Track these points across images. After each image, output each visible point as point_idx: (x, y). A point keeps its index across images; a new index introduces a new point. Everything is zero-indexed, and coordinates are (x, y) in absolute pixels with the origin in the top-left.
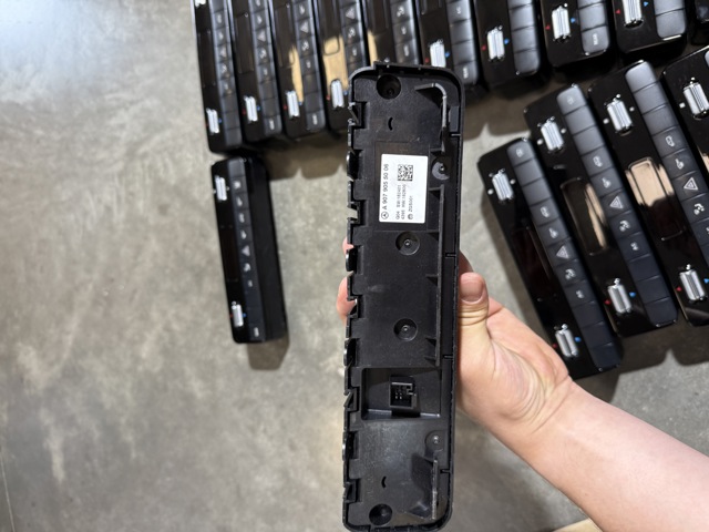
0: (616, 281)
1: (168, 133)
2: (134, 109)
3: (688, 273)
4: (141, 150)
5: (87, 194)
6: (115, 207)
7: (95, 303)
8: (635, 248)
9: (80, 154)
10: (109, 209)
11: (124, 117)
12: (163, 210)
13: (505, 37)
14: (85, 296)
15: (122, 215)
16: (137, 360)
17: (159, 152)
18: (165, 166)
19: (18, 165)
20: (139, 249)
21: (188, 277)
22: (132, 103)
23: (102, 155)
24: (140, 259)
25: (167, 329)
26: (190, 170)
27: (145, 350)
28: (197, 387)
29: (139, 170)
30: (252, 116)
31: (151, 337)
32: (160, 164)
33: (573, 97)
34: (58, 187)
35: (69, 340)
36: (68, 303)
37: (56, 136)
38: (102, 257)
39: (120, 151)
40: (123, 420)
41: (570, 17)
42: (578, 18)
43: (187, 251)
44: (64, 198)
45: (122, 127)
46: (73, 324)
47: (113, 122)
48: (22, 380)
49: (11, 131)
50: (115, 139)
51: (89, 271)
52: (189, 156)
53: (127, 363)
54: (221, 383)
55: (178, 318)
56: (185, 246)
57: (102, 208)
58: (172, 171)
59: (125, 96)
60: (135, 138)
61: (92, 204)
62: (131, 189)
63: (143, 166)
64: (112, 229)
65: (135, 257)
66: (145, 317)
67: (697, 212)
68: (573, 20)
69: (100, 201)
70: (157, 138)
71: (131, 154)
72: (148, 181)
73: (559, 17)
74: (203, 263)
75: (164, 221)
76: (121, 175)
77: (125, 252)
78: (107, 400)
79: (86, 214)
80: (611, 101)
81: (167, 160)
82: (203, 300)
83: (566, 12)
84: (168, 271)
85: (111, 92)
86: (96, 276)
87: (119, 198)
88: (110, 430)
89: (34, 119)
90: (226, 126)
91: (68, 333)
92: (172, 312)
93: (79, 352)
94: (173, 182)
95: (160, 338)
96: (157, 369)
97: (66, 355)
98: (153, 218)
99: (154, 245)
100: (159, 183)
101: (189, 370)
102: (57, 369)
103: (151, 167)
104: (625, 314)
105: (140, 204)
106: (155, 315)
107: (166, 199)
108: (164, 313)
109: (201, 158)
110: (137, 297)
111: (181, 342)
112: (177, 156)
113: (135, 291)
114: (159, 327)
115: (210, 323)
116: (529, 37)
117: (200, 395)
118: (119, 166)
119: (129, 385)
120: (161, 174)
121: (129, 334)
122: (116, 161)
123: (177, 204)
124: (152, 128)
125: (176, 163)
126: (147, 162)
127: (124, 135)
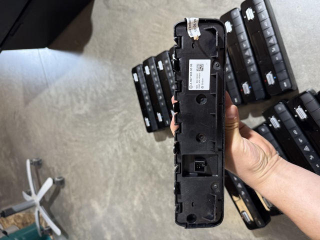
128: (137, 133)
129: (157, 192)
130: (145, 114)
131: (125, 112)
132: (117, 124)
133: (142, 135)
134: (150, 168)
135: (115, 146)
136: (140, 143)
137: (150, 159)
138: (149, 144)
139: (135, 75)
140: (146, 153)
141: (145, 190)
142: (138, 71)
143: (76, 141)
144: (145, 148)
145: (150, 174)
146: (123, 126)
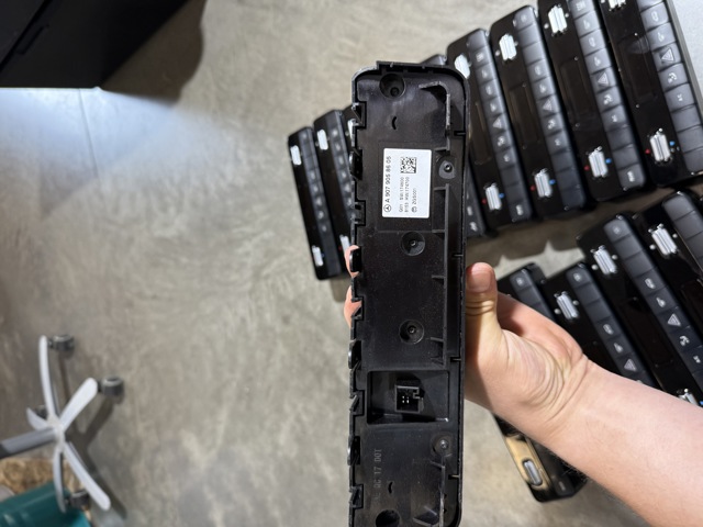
128: (293, 282)
129: (331, 416)
130: (314, 238)
131: (268, 234)
132: (250, 261)
133: (303, 288)
134: (318, 361)
135: (242, 311)
136: (297, 305)
137: (320, 341)
138: (319, 308)
139: (295, 150)
140: (312, 327)
141: (306, 410)
142: (302, 141)
143: (154, 297)
144: (309, 315)
145: (319, 375)
146: (262, 267)
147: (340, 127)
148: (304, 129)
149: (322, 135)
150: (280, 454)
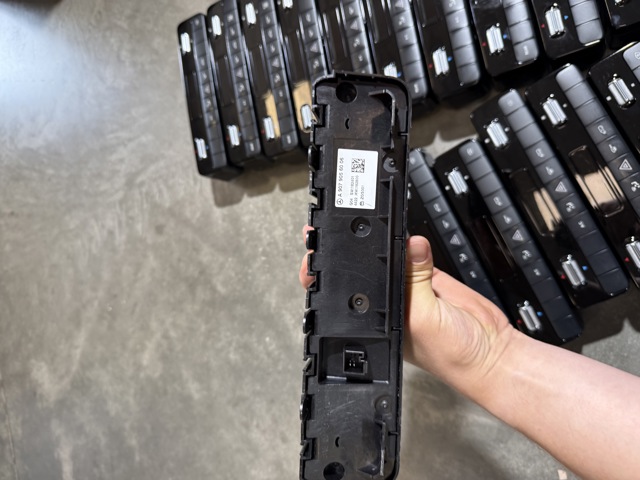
0: (569, 257)
1: (162, 163)
2: (131, 145)
3: (633, 244)
4: (139, 179)
5: (92, 222)
6: (117, 231)
7: (101, 317)
8: (583, 226)
9: (85, 188)
10: (111, 233)
11: (123, 152)
12: (159, 230)
13: (448, 55)
14: (91, 313)
15: (124, 237)
16: (139, 367)
17: (155, 180)
18: (160, 191)
19: (31, 200)
20: (138, 267)
21: (183, 287)
22: (130, 140)
23: (104, 186)
24: (140, 275)
25: (166, 336)
26: (182, 194)
27: (146, 358)
28: (194, 389)
29: (137, 196)
30: (235, 141)
31: (151, 345)
32: (155, 190)
33: (512, 100)
34: (67, 218)
35: (77, 353)
36: (76, 320)
37: (64, 174)
38: (106, 275)
39: (120, 181)
40: (127, 425)
41: (503, 33)
42: (510, 34)
43: (182, 265)
44: (72, 226)
45: (122, 161)
46: (81, 339)
47: (114, 157)
48: (35, 394)
49: (26, 173)
50: (115, 172)
51: (94, 289)
52: (181, 181)
53: (130, 372)
54: (215, 383)
55: (174, 325)
56: (179, 260)
57: (105, 233)
58: (166, 195)
59: (124, 135)
60: (134, 170)
61: (96, 229)
62: (131, 214)
63: (141, 193)
64: (114, 250)
65: (136, 274)
66: (145, 328)
67: (634, 189)
68: (505, 37)
69: (103, 226)
70: (152, 168)
71: (130, 183)
72: (145, 206)
73: (493, 35)
74: (196, 274)
75: (161, 239)
76: (121, 202)
77: (127, 269)
78: (113, 408)
79: (91, 239)
80: (546, 100)
81: (162, 186)
82: (197, 307)
83: (498, 31)
84: (165, 284)
85: (112, 132)
86: (101, 294)
87: (120, 223)
88: (116, 436)
89: (45, 160)
90: (213, 151)
91: (76, 347)
92: (169, 320)
93: (86, 365)
94: (167, 205)
95: (159, 345)
96: (157, 375)
97: (74, 368)
98: (151, 238)
99: (152, 261)
100: (155, 207)
101: (186, 374)
102: (66, 381)
103: (147, 194)
104: (580, 286)
105: (139, 227)
106: (154, 325)
107: (161, 220)
108: (162, 322)
109: (192, 182)
110: (138, 309)
111: (178, 347)
112: (171, 182)
113: (135, 305)
114: (158, 336)
115: (203, 328)
116: (468, 54)
117: (196, 396)
118: (120, 195)
119: (132, 391)
120: (157, 198)
121: (131, 344)
122: (117, 191)
123: (172, 224)
124: (147, 160)
125: (170, 188)
126: (144, 190)
127: (123, 168)
147: (236, 12)
148: (198, 16)
149: (216, 21)
150: (142, 375)
